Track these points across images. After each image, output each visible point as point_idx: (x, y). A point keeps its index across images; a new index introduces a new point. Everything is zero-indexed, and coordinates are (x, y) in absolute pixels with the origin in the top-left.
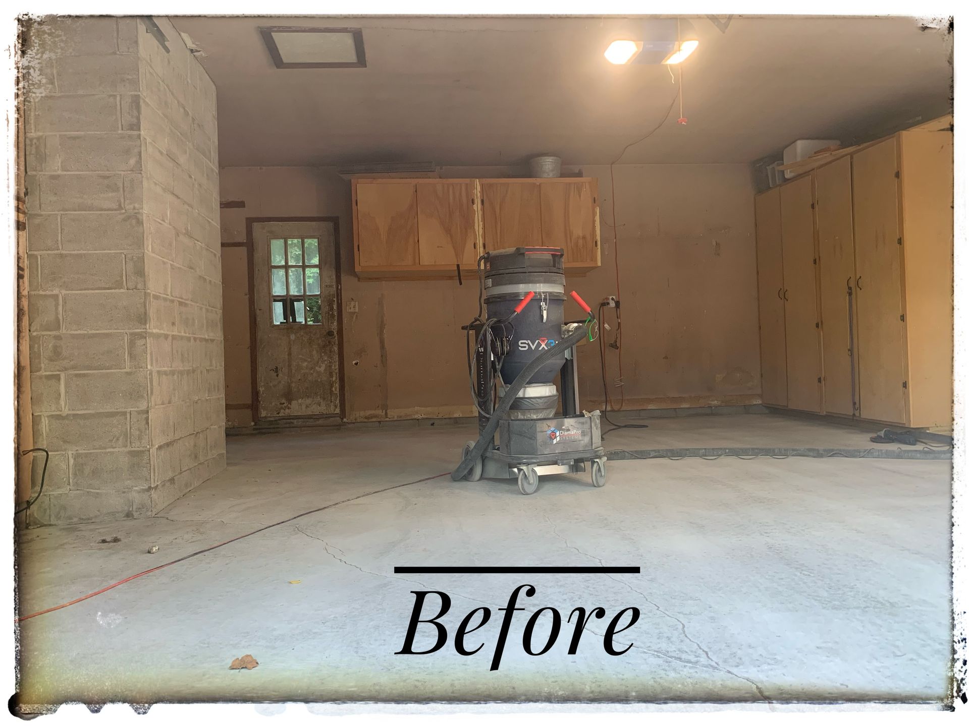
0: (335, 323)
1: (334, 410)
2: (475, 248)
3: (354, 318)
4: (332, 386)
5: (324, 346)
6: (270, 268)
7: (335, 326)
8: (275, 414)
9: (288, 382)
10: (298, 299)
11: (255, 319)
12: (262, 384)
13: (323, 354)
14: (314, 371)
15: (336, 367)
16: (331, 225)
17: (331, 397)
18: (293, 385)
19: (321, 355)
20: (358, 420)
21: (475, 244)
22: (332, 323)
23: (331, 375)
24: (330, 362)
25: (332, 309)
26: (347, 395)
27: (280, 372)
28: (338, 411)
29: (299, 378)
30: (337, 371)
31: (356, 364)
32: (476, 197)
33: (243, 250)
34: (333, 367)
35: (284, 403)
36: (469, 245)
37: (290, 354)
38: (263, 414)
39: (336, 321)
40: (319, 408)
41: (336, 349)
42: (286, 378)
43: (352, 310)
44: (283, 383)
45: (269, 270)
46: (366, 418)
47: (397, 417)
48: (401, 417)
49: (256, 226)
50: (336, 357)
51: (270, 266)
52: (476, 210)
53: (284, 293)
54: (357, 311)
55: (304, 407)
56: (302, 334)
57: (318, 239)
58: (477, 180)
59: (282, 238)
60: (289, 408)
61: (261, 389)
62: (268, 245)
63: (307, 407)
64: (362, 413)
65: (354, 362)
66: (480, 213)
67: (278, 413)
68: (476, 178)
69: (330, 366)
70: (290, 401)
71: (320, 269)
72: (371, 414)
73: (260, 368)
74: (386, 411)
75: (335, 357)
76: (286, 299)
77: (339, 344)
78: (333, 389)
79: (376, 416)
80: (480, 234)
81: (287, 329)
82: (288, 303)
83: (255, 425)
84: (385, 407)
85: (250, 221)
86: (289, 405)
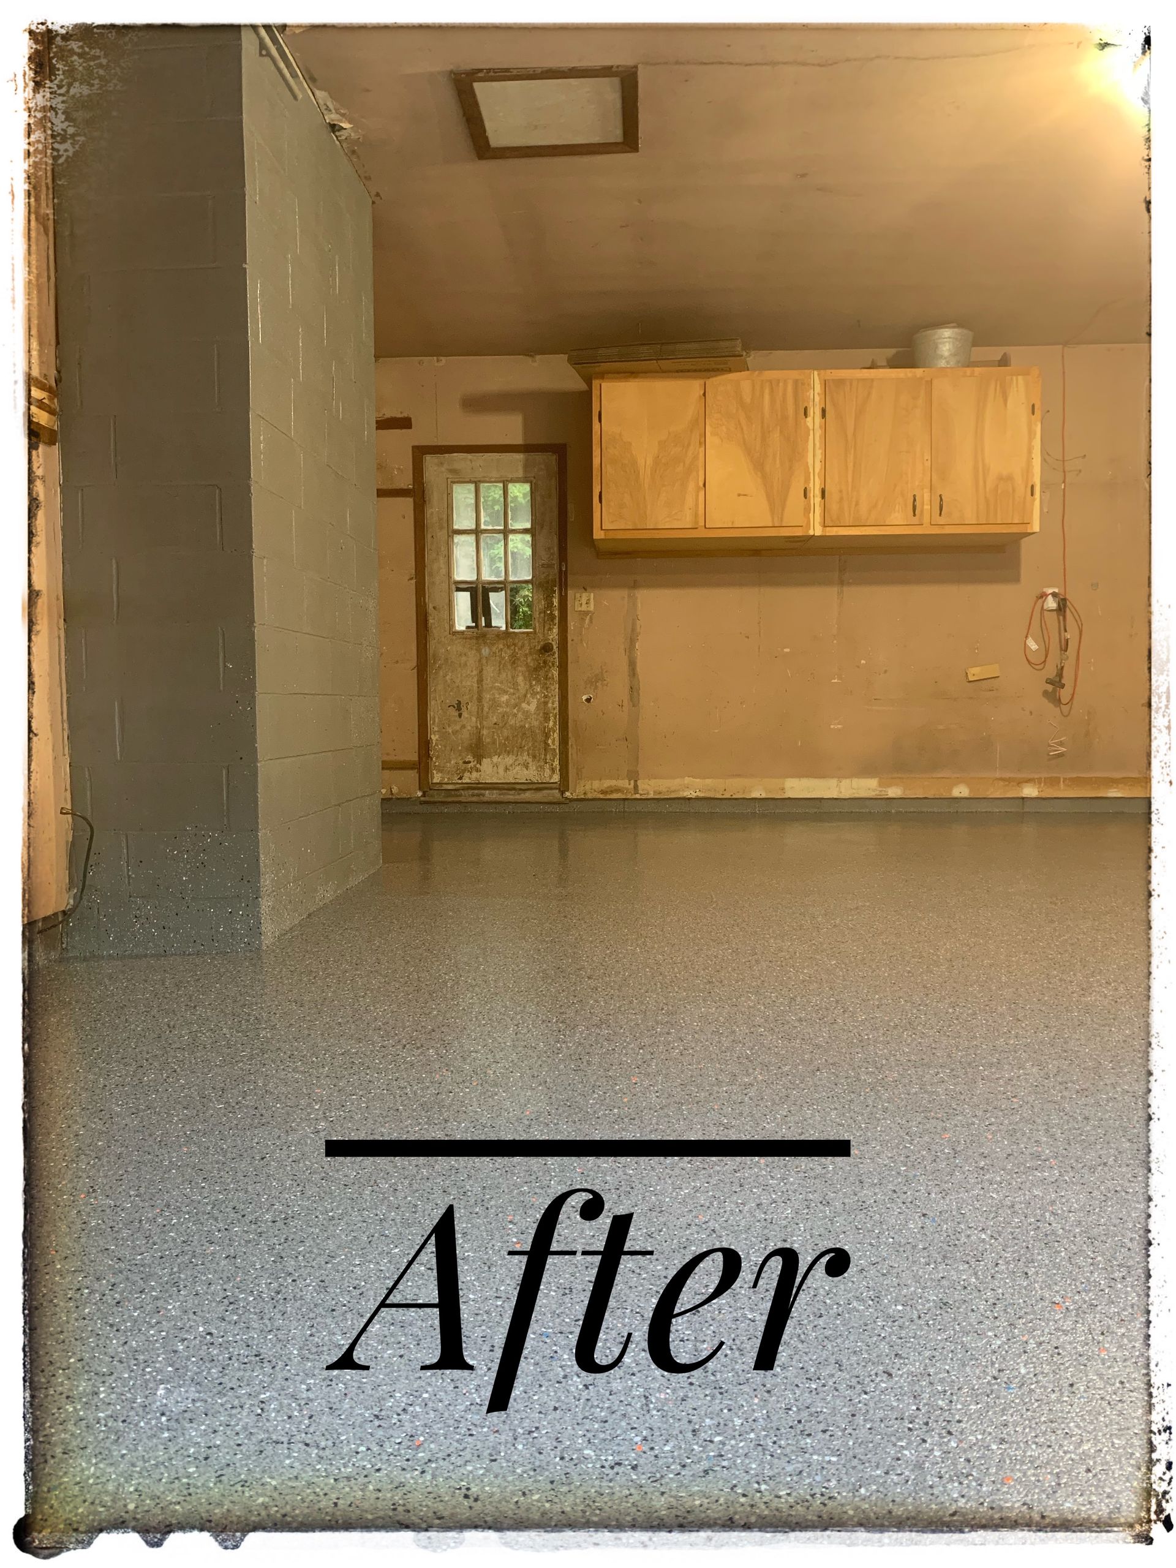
0: (555, 630)
1: (551, 777)
2: (805, 496)
3: (587, 621)
4: (547, 736)
5: (537, 669)
6: (450, 534)
7: (554, 634)
8: (456, 780)
9: (477, 727)
10: (495, 587)
11: (426, 621)
12: (436, 729)
13: (534, 683)
14: (518, 711)
15: (554, 704)
16: (553, 459)
17: (546, 755)
18: (485, 732)
19: (531, 684)
20: (589, 796)
21: (805, 490)
22: (550, 629)
23: (547, 719)
24: (546, 696)
25: (550, 605)
26: (571, 752)
27: (463, 709)
28: (556, 778)
29: (495, 720)
30: (557, 711)
31: (588, 700)
32: (811, 403)
33: (408, 503)
34: (550, 705)
35: (470, 762)
36: (796, 493)
37: (480, 681)
38: (437, 778)
39: (556, 627)
40: (526, 772)
41: (555, 673)
42: (474, 719)
43: (584, 608)
44: (469, 728)
45: (449, 536)
46: (602, 792)
47: (655, 792)
48: (660, 793)
49: (429, 460)
50: (555, 688)
51: (450, 531)
52: (811, 427)
53: (473, 577)
54: (592, 608)
55: (501, 770)
56: (501, 646)
57: (531, 483)
58: (816, 373)
59: (470, 482)
60: (478, 770)
61: (434, 738)
62: (448, 494)
63: (506, 769)
64: (596, 785)
65: (584, 698)
66: (819, 433)
67: (461, 778)
68: (814, 369)
69: (546, 703)
70: (479, 758)
71: (533, 536)
72: (611, 786)
73: (433, 703)
74: (636, 781)
75: (552, 688)
76: (477, 587)
77: (560, 666)
78: (550, 741)
79: (618, 790)
80: (817, 470)
81: (477, 638)
82: (480, 594)
83: (424, 795)
84: (634, 776)
85: (420, 452)
86: (478, 766)
